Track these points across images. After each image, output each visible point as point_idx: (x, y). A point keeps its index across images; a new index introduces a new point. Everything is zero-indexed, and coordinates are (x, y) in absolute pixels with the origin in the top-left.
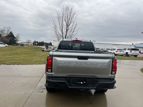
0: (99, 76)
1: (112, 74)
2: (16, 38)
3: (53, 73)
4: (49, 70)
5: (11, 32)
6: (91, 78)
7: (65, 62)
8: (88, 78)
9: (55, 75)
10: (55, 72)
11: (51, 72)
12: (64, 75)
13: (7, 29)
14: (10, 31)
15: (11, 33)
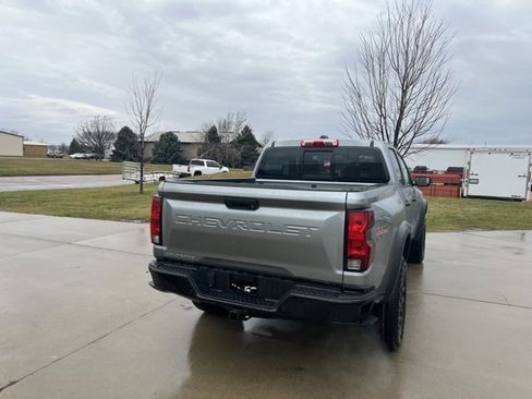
0: (297, 271)
1: (345, 269)
2: (260, 146)
3: (165, 248)
5: (247, 128)
6: (276, 276)
7: (191, 215)
8: (265, 275)
9: (171, 254)
10: (169, 246)
11: (161, 243)
12: (192, 257)
13: (234, 120)
14: (243, 126)
15: (247, 130)
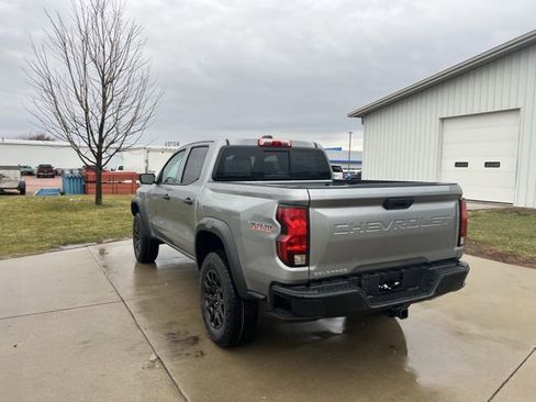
1: (459, 245)
3: (313, 268)
4: (298, 259)
7: (352, 223)
9: (320, 274)
11: (307, 264)
12: (345, 270)
